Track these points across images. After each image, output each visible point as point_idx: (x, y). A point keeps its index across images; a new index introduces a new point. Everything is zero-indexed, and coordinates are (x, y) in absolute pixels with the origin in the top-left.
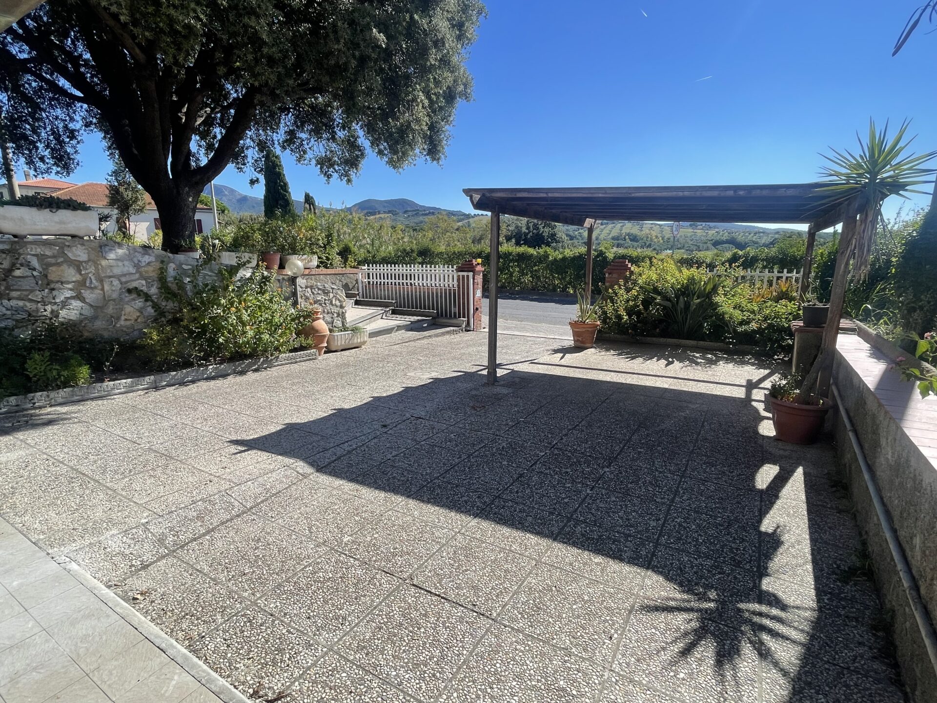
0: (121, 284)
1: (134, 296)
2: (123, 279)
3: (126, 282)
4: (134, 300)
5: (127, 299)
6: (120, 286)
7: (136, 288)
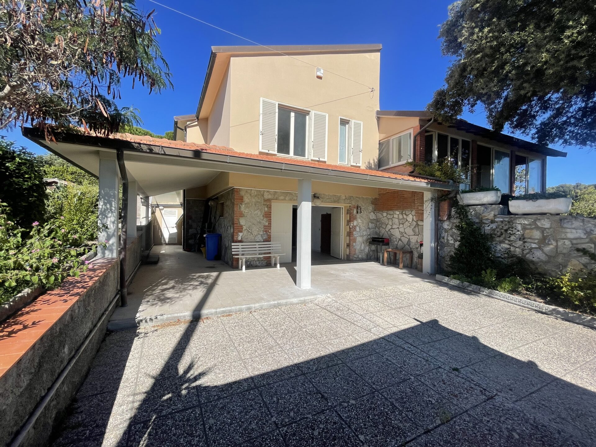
0: (572, 244)
1: (581, 254)
2: (575, 242)
3: (577, 244)
4: (581, 256)
5: (575, 255)
6: (571, 246)
7: (584, 249)
